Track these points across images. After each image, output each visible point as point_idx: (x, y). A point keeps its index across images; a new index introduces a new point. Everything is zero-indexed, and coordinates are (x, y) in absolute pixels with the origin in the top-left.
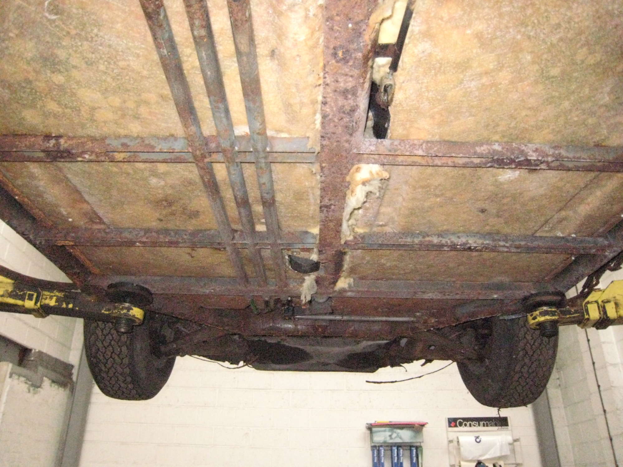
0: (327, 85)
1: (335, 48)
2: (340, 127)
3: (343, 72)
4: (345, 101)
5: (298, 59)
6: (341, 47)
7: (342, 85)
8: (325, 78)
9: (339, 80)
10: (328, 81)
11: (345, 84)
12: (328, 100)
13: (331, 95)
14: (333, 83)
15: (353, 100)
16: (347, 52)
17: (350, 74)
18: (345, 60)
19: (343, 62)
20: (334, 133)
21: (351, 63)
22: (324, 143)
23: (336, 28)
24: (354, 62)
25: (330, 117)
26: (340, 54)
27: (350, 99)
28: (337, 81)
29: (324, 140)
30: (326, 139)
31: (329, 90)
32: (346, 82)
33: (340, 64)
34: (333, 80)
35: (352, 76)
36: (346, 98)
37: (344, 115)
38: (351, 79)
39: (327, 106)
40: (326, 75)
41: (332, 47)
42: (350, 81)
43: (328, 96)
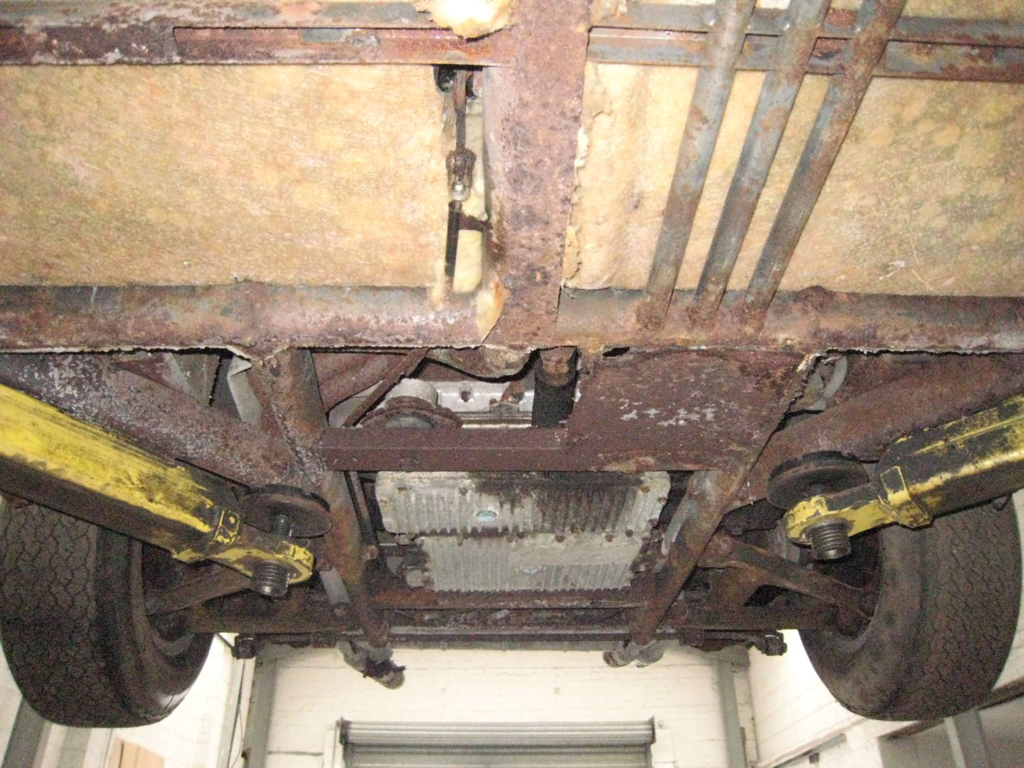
0: (559, 235)
1: (546, 283)
2: (541, 142)
3: (535, 254)
4: (531, 204)
5: (600, 219)
6: (537, 284)
7: (536, 234)
8: (562, 246)
9: (540, 241)
10: (557, 242)
11: (532, 236)
12: (559, 208)
13: (554, 216)
14: (551, 236)
15: (517, 205)
16: (530, 279)
17: (523, 249)
18: (531, 268)
19: (535, 267)
20: (552, 128)
21: (524, 264)
22: (574, 102)
23: (544, 304)
24: (519, 264)
25: (558, 170)
26: (539, 277)
27: (523, 207)
28: (543, 239)
29: (573, 110)
30: (569, 114)
31: (557, 226)
32: (530, 238)
33: (540, 264)
34: (550, 243)
35: (522, 246)
36: (529, 208)
37: (531, 170)
38: (523, 242)
39: (561, 194)
40: (560, 250)
41: (549, 285)
42: (524, 238)
43: (560, 215)
